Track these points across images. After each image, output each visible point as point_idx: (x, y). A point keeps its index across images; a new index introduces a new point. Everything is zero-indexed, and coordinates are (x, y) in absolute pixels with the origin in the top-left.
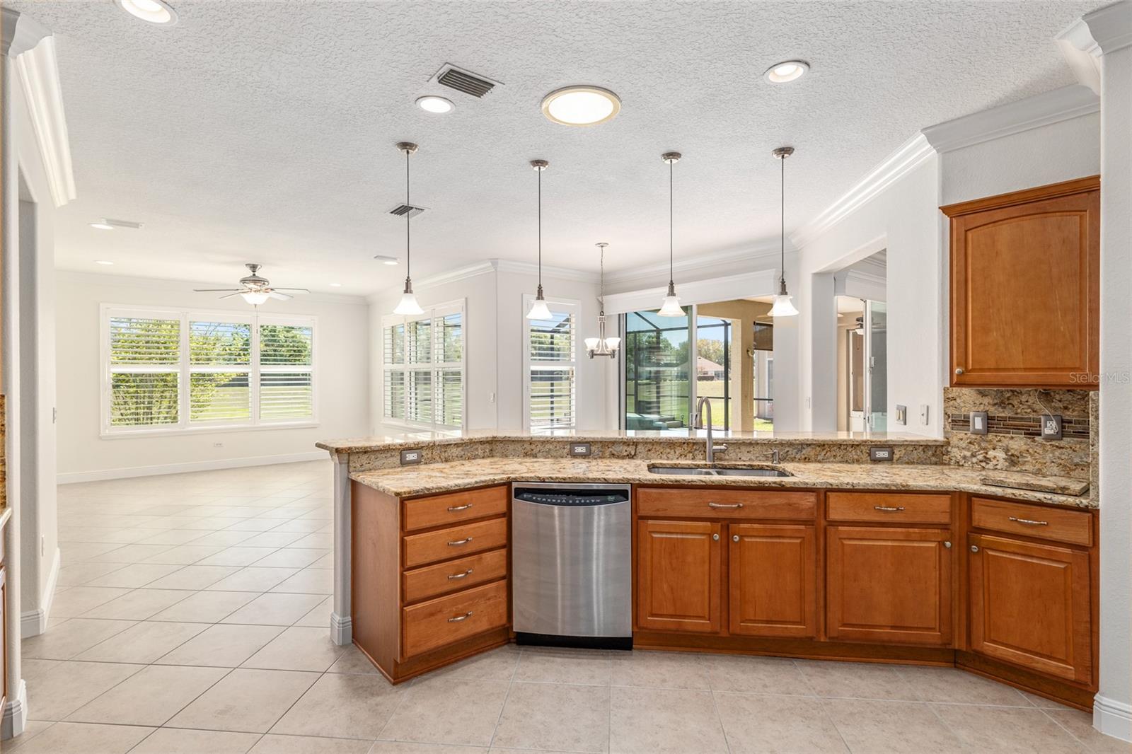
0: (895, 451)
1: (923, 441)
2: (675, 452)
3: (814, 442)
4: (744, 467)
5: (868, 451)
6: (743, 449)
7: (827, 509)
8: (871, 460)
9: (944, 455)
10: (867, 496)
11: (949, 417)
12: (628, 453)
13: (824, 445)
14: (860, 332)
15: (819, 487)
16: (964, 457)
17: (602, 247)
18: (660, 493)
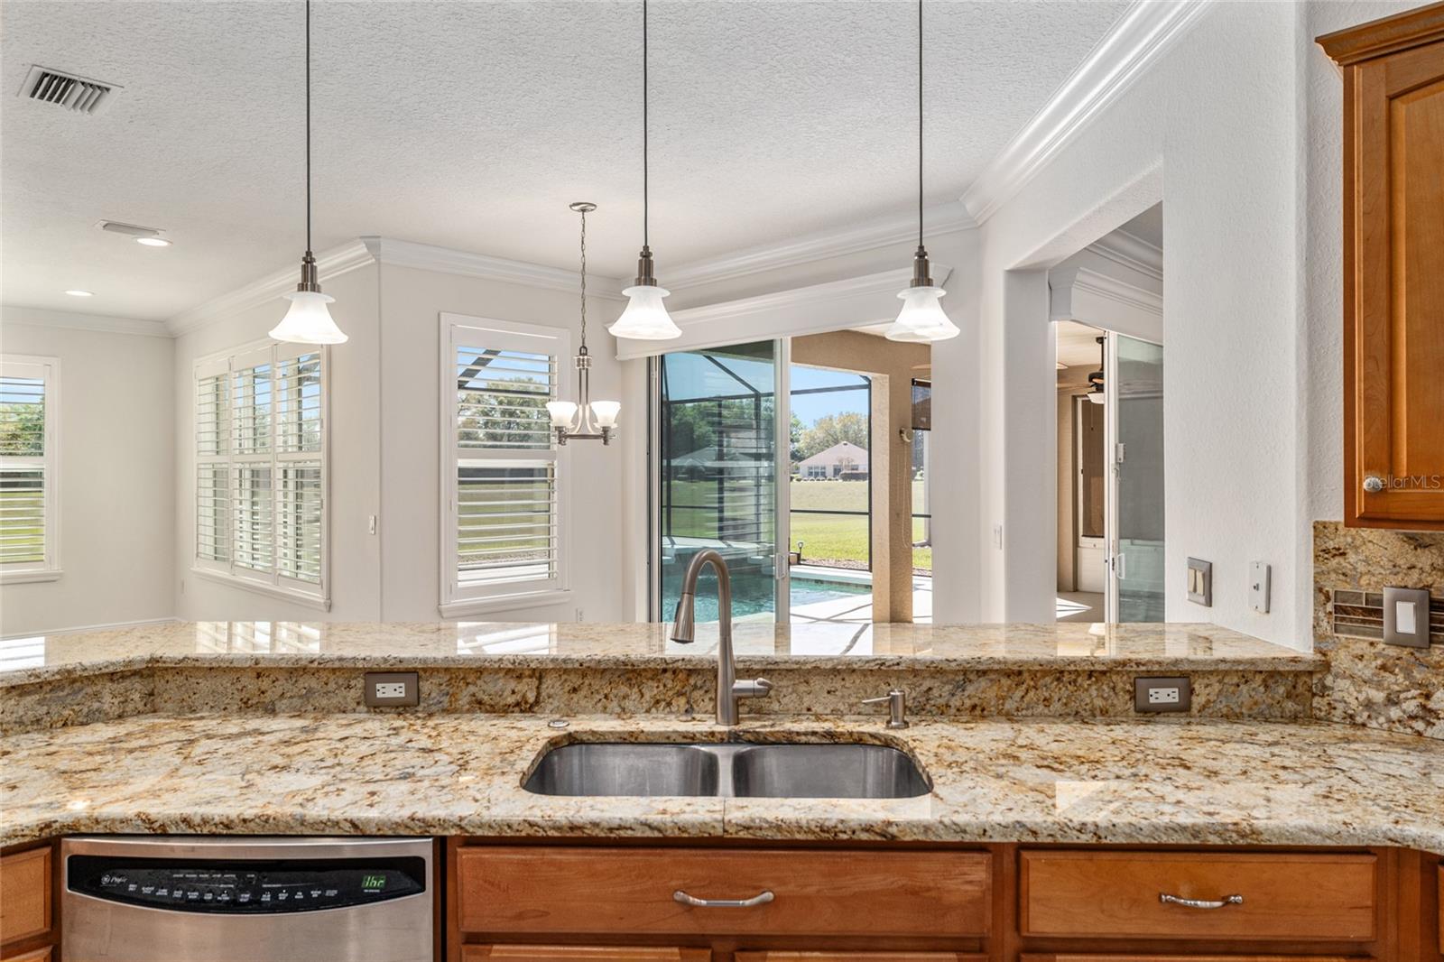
0: (1196, 686)
1: (1264, 661)
2: (642, 696)
3: (996, 667)
4: (813, 739)
5: (1128, 687)
6: (817, 683)
7: (1023, 902)
8: (1137, 711)
9: (1314, 695)
10: (1138, 862)
11: (1328, 599)
12: (518, 697)
13: (1020, 673)
14: (1095, 398)
15: (997, 839)
16: (1369, 705)
17: (583, 210)
18: (525, 863)
